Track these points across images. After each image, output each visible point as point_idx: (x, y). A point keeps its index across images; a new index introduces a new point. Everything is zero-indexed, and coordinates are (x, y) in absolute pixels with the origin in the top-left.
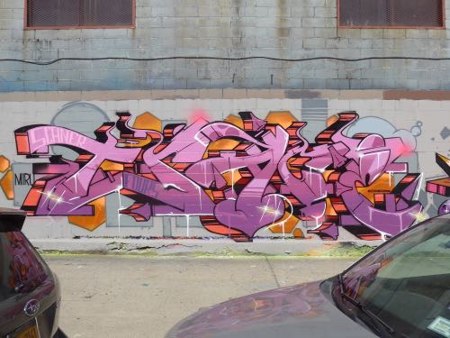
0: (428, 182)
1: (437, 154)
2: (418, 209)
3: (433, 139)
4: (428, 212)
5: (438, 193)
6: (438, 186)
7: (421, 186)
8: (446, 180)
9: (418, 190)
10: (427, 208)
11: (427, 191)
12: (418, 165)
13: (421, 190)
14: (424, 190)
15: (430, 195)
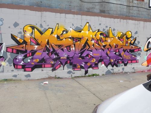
0: (7, 47)
1: (11, 34)
2: (2, 60)
3: (9, 27)
4: (8, 61)
5: (12, 52)
6: (13, 49)
7: (4, 49)
8: (17, 47)
9: (2, 51)
10: (7, 59)
11: (7, 51)
12: (2, 39)
13: (4, 51)
14: (5, 51)
15: (8, 54)
